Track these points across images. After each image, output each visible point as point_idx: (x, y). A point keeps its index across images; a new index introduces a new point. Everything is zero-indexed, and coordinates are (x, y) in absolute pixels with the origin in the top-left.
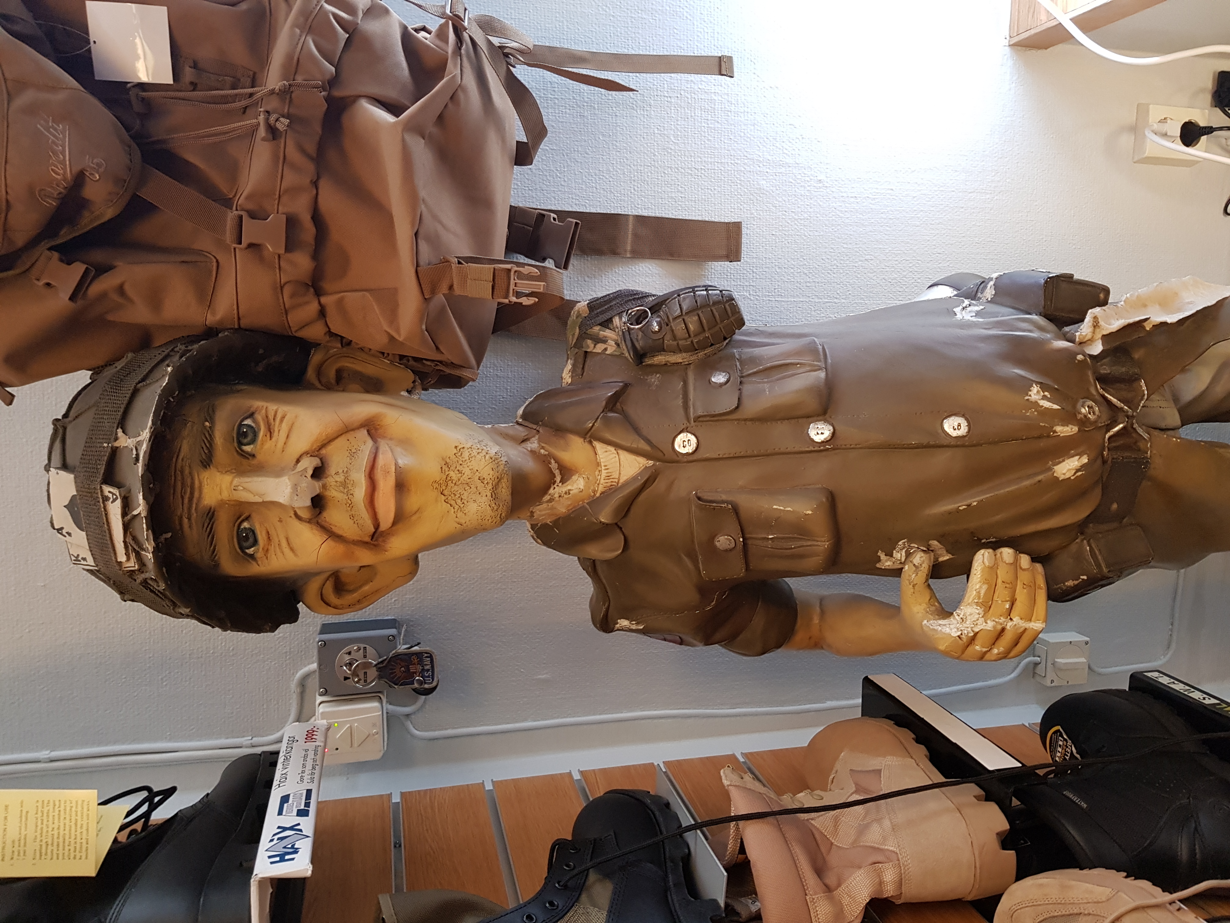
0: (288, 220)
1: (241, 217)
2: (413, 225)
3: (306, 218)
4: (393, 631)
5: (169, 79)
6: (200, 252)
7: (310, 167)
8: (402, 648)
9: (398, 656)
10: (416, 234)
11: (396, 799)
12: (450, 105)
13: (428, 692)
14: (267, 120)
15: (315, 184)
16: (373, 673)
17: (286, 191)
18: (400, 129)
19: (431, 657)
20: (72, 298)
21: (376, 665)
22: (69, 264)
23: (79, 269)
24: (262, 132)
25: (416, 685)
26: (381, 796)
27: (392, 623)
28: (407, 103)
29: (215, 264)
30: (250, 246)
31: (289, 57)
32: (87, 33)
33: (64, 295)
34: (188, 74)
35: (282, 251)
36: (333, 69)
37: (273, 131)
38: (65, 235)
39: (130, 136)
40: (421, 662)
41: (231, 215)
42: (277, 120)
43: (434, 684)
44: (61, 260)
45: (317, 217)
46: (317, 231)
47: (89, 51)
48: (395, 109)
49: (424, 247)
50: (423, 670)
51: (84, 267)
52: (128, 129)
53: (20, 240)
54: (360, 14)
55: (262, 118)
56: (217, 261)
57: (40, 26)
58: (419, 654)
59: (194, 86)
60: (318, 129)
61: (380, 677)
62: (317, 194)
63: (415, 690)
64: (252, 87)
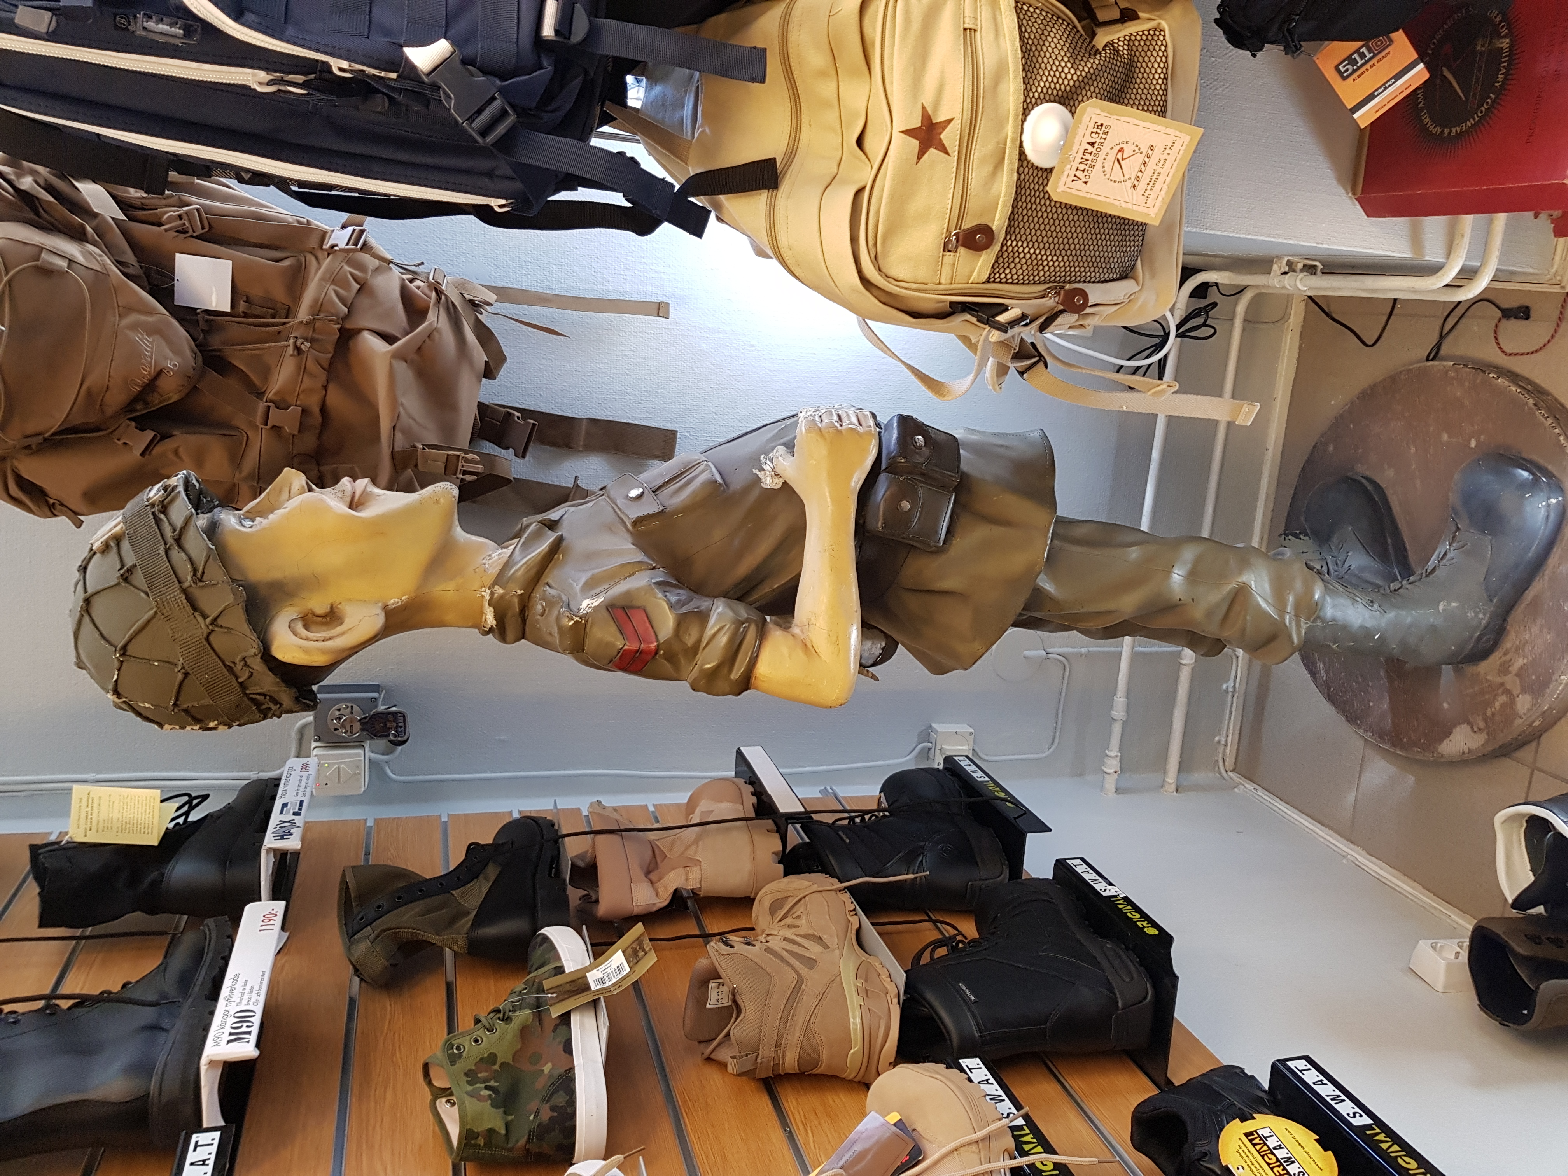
0: (303, 410)
1: (269, 407)
2: (392, 422)
3: (316, 410)
4: (375, 695)
5: (227, 308)
6: (236, 428)
7: (323, 375)
8: (381, 708)
9: (377, 714)
10: (394, 427)
11: (370, 823)
12: (428, 341)
13: (403, 743)
14: (295, 343)
15: (325, 387)
16: (357, 726)
17: (303, 391)
18: (389, 356)
19: (404, 716)
20: (143, 454)
21: (359, 721)
22: (142, 430)
23: (149, 434)
24: (290, 350)
25: (392, 738)
26: (359, 820)
27: (376, 688)
28: (399, 336)
29: (245, 438)
30: (273, 427)
31: (316, 301)
32: (173, 273)
33: (137, 452)
34: (242, 306)
35: (296, 433)
36: (346, 310)
37: (298, 349)
38: (141, 409)
39: (197, 346)
40: (395, 720)
41: (262, 405)
42: (302, 343)
43: (405, 738)
44: (136, 428)
45: (323, 410)
46: (323, 419)
47: (173, 285)
48: (389, 339)
49: (399, 436)
50: (397, 726)
51: (153, 433)
52: (194, 340)
53: (109, 411)
54: (370, 273)
55: (292, 341)
56: (248, 436)
57: (141, 267)
58: (394, 714)
59: (246, 315)
60: (331, 348)
61: (362, 730)
62: (325, 396)
63: (390, 741)
64: (287, 318)
